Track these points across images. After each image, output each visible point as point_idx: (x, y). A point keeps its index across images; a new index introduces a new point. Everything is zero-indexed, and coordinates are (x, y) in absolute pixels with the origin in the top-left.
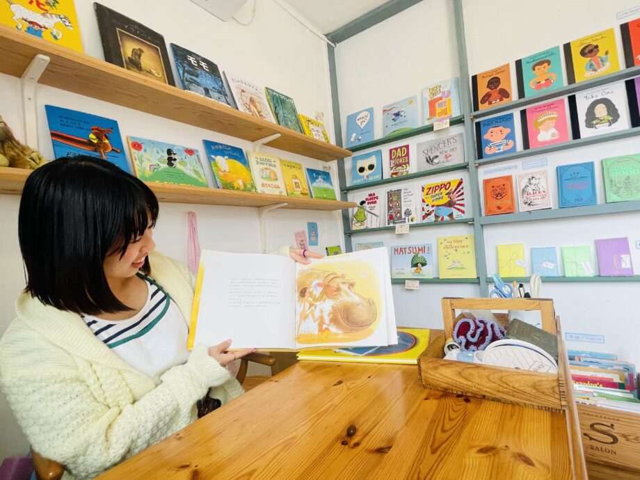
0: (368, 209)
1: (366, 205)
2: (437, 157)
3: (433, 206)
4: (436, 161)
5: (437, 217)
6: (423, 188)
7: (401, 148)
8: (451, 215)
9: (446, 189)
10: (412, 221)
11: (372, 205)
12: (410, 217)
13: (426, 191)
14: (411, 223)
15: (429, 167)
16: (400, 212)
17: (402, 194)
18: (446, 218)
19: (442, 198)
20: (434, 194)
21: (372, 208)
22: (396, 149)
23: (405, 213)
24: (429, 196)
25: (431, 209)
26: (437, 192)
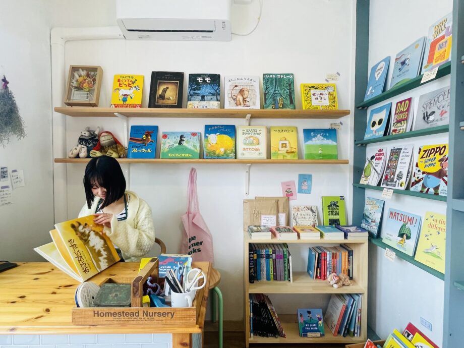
0: (374, 165)
1: (374, 160)
2: (433, 113)
3: (424, 173)
4: (431, 118)
5: (424, 187)
6: (420, 149)
7: (405, 101)
8: (437, 188)
9: (440, 154)
10: (401, 186)
11: (378, 161)
12: (401, 181)
13: (422, 153)
14: (400, 188)
15: (424, 126)
16: (394, 174)
17: (401, 154)
18: (432, 191)
19: (433, 164)
20: (428, 158)
21: (377, 165)
22: (401, 102)
23: (398, 176)
24: (423, 160)
25: (421, 176)
26: (432, 156)
